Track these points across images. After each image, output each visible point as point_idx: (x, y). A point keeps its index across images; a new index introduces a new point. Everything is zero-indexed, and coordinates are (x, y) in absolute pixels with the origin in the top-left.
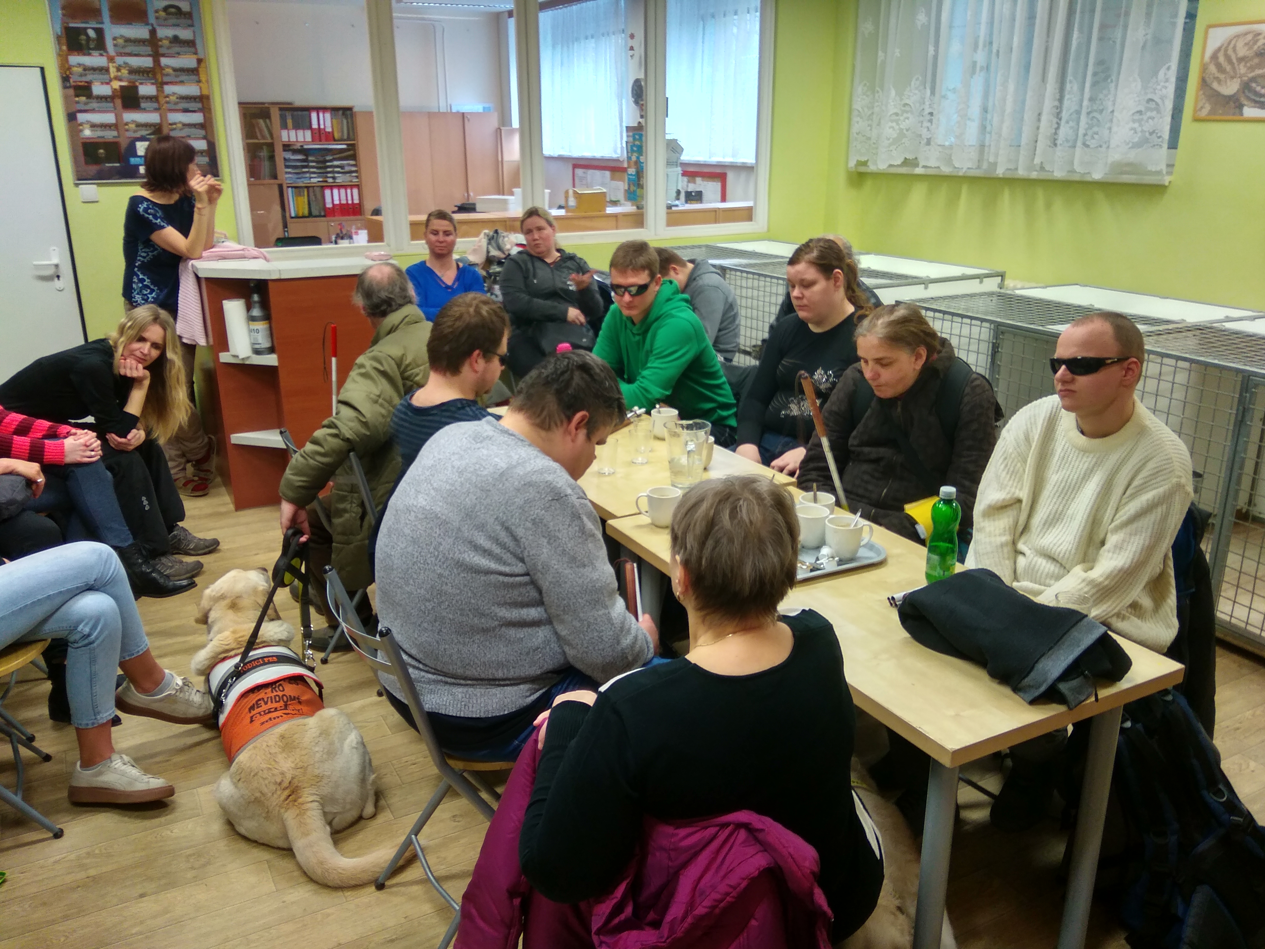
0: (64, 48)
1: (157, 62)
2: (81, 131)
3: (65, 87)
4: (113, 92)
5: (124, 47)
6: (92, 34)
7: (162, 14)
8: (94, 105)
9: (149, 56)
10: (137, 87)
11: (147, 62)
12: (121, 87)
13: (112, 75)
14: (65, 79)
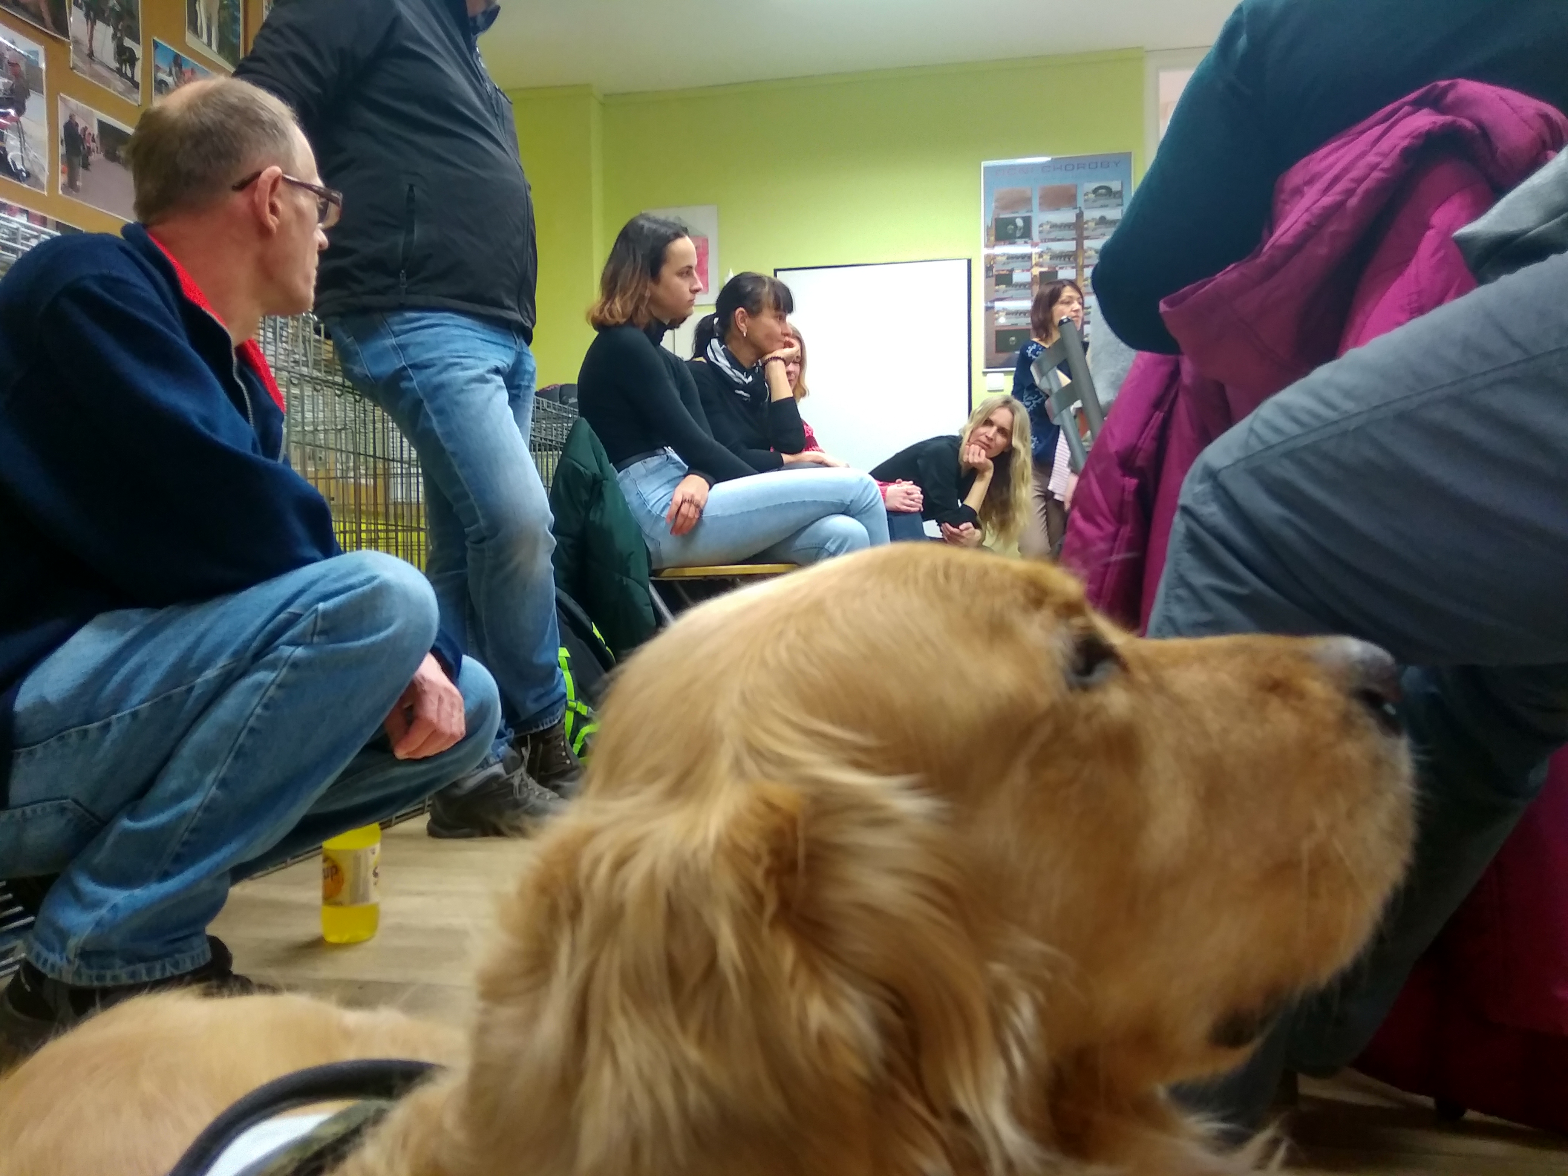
0: (993, 238)
1: (1080, 245)
2: (997, 319)
3: (987, 277)
4: (1032, 279)
5: (1049, 232)
6: (1020, 223)
7: (1092, 196)
8: (1012, 292)
9: (1073, 239)
10: (1057, 272)
11: (1070, 246)
12: (1041, 273)
13: (1034, 262)
14: (989, 269)
